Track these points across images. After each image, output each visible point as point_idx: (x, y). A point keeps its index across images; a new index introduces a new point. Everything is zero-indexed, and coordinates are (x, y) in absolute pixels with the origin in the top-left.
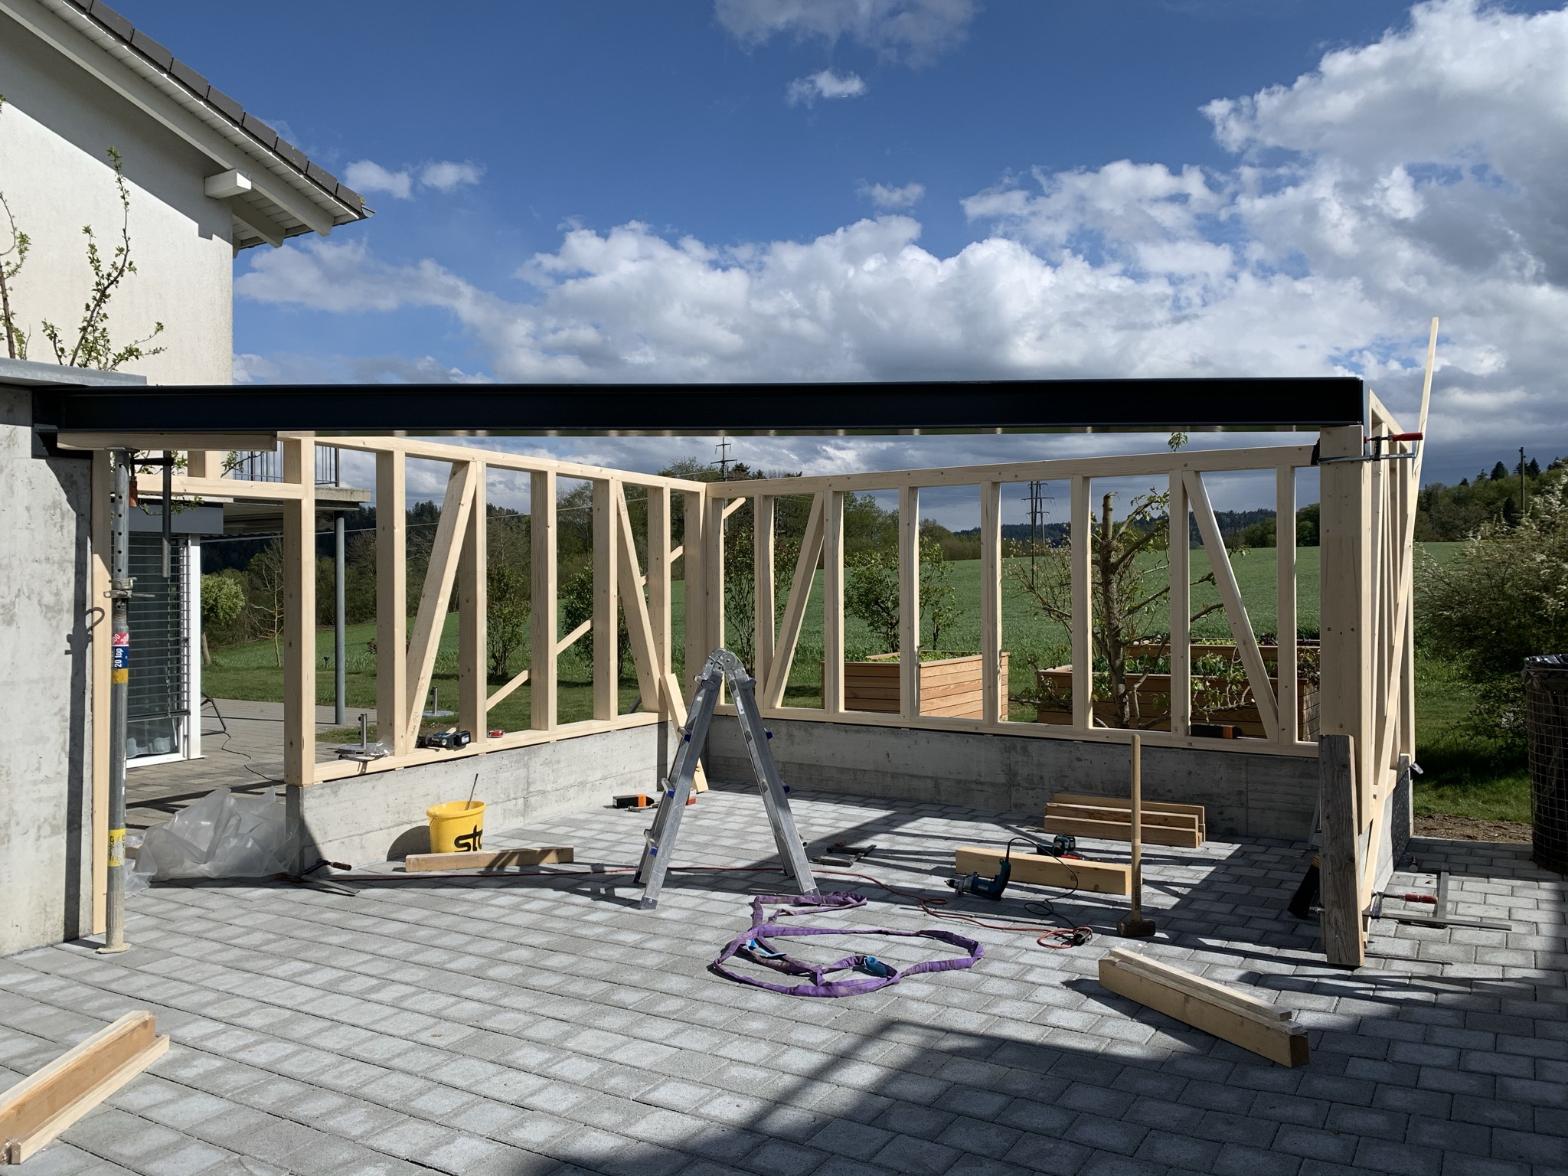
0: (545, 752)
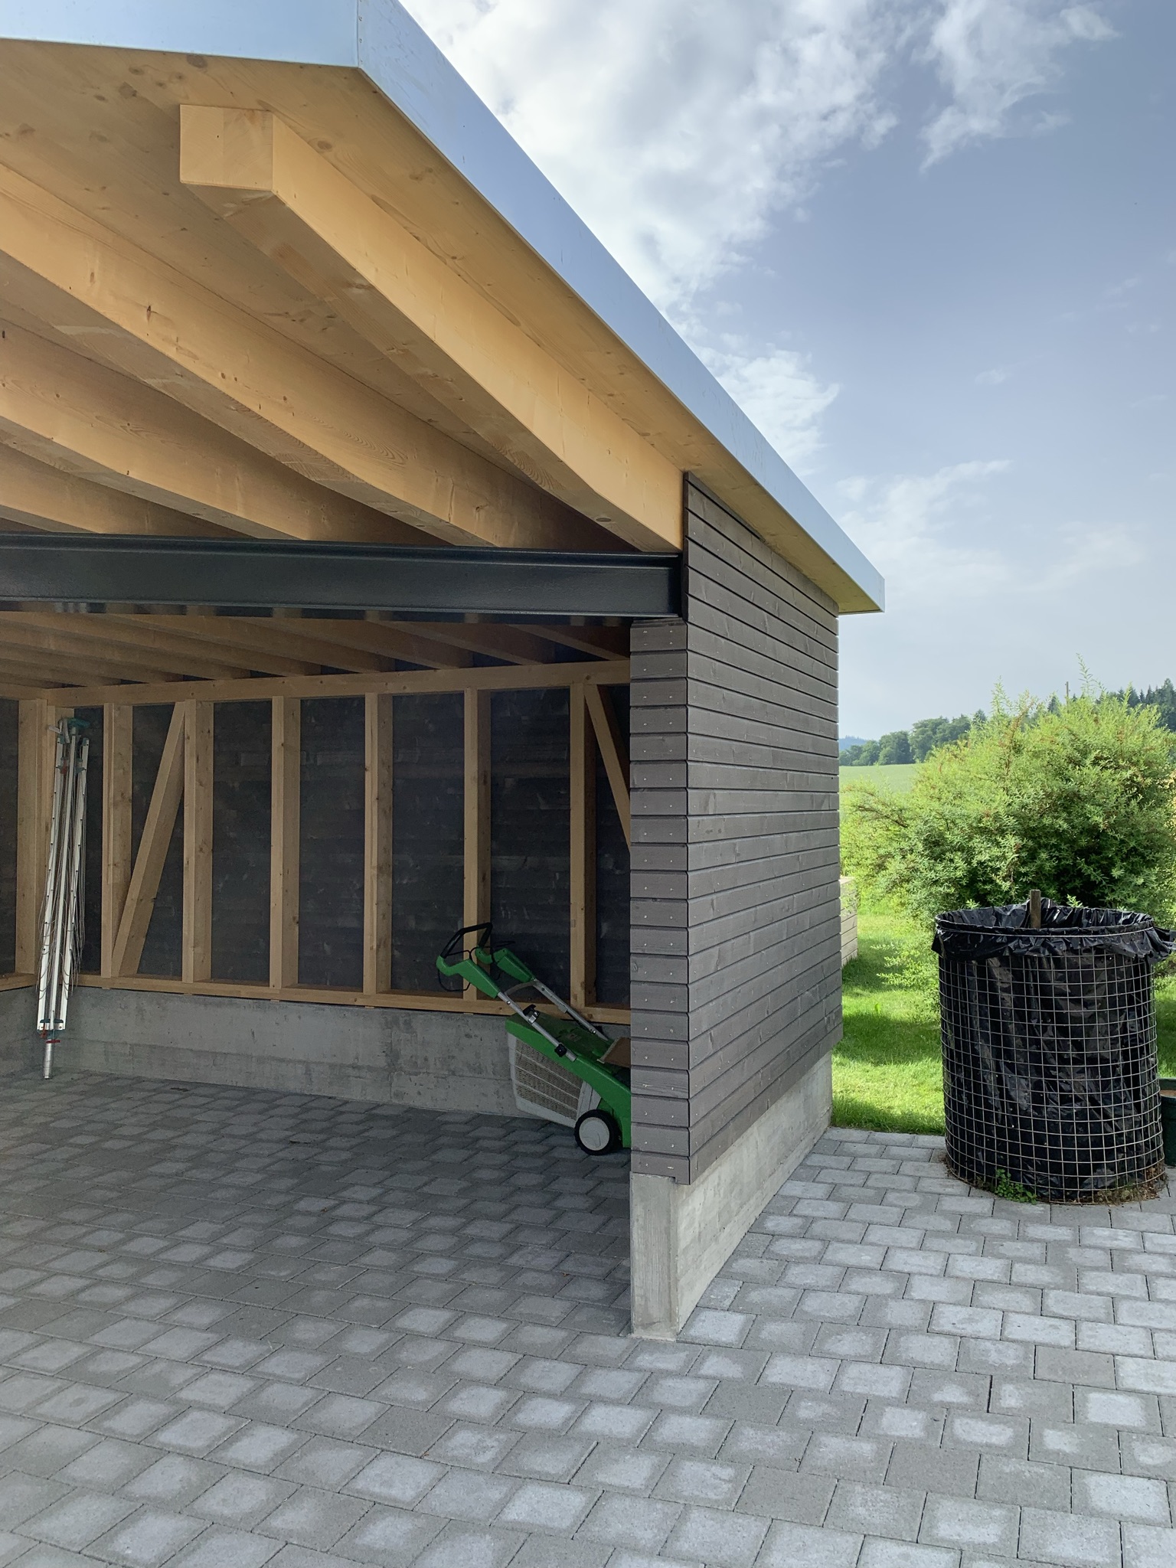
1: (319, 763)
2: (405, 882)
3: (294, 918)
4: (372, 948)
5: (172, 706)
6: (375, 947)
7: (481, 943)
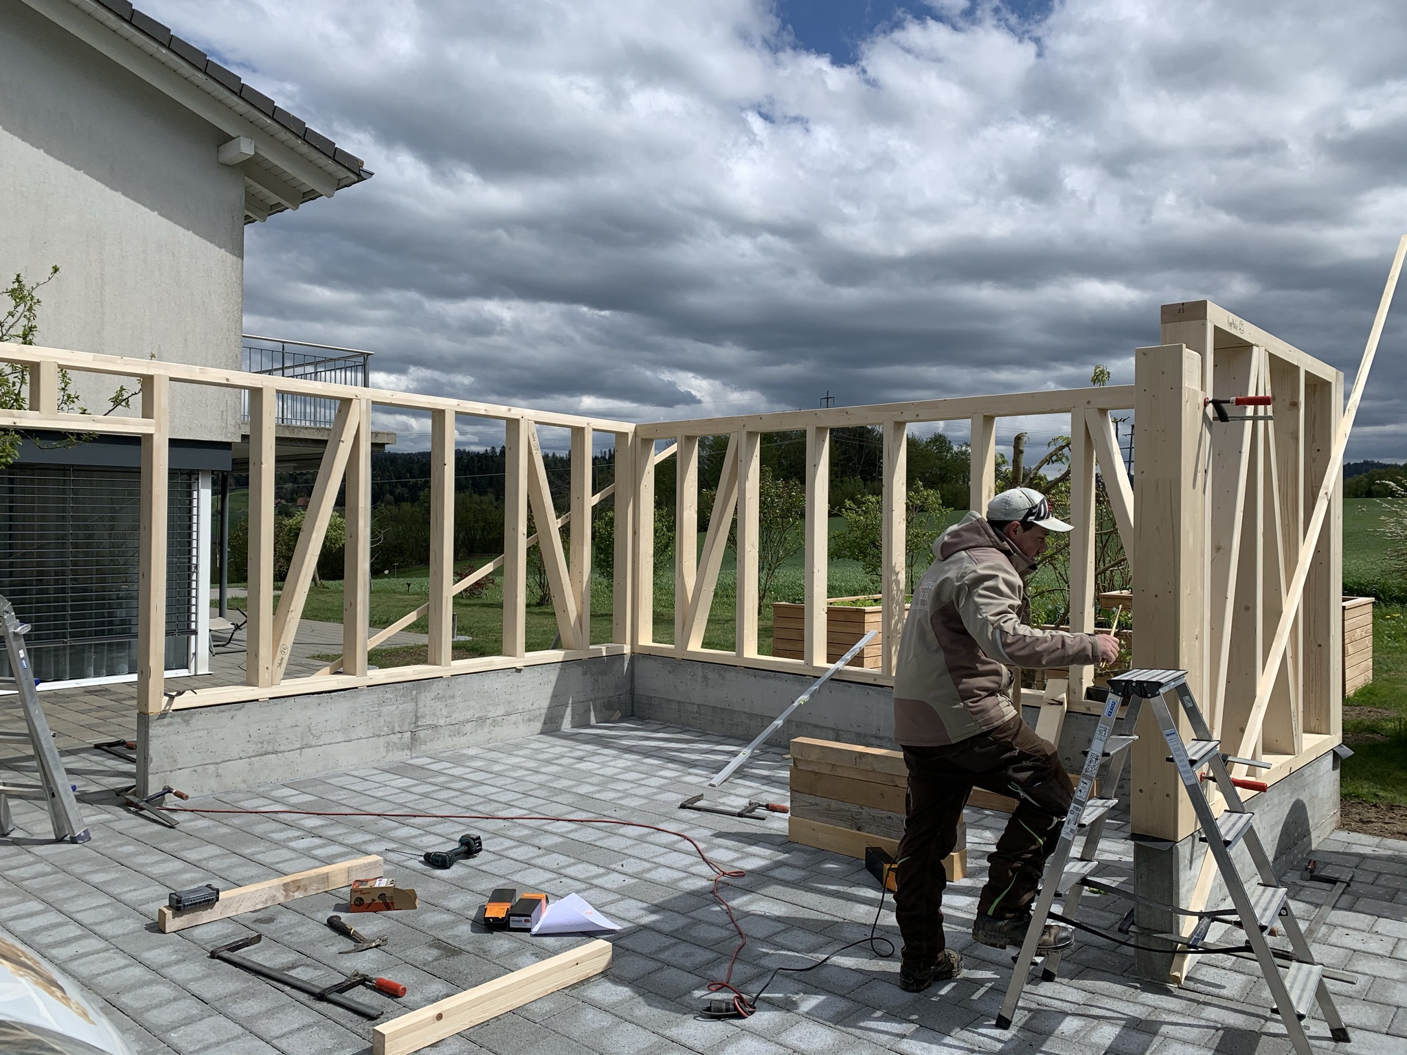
0: (437, 688)
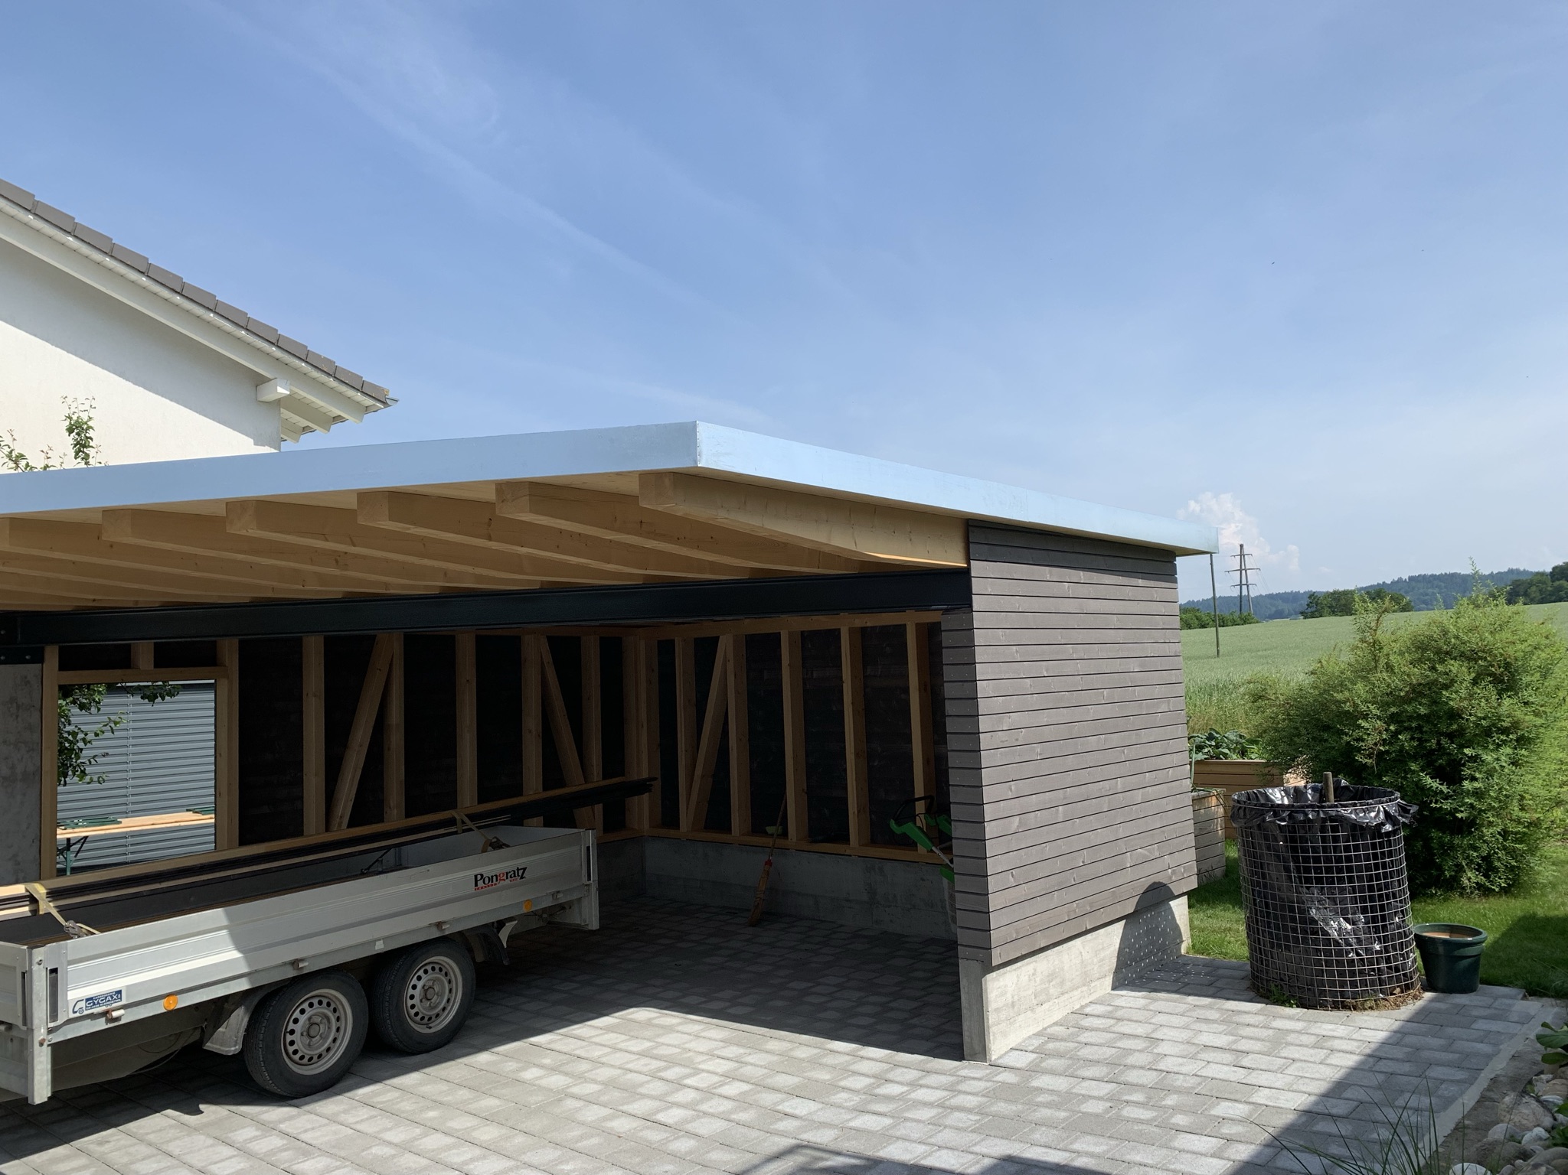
1: (815, 675)
2: (876, 764)
3: (803, 789)
4: (854, 813)
5: (717, 639)
6: (856, 812)
7: (928, 811)
